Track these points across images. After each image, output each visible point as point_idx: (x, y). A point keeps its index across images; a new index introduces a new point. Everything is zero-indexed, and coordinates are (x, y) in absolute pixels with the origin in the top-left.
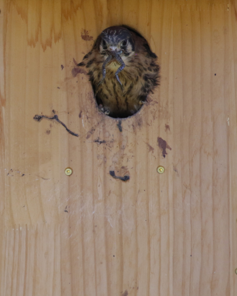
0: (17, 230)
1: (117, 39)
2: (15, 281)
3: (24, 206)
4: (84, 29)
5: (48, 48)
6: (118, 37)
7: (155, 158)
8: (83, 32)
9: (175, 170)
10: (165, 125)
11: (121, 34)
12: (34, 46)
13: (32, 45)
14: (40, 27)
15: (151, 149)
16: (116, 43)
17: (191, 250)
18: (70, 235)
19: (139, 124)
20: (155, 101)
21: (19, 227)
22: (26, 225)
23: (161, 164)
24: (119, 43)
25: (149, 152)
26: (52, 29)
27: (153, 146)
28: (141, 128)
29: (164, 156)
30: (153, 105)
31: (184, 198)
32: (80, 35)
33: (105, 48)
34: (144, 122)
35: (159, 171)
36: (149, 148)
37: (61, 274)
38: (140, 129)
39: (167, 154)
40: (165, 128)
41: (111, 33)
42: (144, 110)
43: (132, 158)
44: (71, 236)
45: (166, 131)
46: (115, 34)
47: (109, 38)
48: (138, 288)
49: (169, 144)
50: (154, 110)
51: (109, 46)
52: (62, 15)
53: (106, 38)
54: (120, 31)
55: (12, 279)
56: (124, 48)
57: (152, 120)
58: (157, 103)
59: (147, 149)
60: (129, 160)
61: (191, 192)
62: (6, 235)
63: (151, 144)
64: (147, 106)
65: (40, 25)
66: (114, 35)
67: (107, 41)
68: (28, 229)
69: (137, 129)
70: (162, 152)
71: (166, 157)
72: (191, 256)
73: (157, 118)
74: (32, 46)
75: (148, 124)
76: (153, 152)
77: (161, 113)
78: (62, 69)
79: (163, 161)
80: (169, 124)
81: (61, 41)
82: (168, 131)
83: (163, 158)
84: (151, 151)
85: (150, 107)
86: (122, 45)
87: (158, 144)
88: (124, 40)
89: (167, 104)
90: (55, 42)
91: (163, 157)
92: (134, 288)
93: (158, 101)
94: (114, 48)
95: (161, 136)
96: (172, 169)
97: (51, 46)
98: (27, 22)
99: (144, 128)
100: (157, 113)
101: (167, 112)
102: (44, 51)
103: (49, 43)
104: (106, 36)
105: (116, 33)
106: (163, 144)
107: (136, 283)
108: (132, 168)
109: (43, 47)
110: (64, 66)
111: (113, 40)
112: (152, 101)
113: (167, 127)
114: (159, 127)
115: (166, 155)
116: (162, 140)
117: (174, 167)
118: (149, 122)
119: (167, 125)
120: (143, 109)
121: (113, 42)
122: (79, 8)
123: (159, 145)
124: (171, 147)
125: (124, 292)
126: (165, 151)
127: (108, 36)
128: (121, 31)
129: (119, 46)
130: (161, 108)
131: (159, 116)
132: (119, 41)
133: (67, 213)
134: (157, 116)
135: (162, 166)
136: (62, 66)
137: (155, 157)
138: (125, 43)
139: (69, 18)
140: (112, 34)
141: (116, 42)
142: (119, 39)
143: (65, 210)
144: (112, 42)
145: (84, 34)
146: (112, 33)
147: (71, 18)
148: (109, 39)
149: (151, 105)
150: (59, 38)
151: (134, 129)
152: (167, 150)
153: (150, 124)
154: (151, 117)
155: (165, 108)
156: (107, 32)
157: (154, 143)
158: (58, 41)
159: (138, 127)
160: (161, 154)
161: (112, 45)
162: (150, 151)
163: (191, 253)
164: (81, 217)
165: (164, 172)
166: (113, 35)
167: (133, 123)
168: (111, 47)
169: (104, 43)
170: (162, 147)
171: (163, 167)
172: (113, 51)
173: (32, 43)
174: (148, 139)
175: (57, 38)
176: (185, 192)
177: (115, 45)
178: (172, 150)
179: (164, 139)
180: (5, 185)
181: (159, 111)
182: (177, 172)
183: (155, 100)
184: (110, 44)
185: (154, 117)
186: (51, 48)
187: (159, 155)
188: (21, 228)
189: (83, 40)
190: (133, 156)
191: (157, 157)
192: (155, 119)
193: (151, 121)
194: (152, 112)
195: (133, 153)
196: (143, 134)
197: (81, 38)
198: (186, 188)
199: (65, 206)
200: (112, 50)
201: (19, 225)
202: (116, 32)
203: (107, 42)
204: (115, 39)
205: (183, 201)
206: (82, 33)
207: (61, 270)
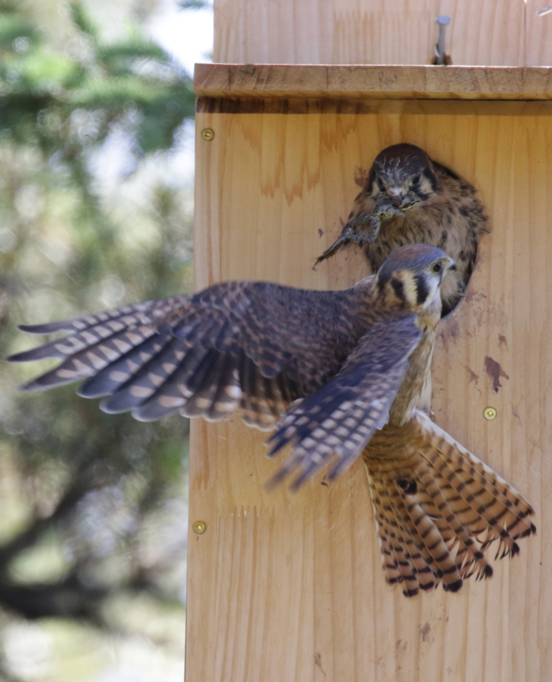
0: (239, 515)
1: (401, 175)
2: (234, 604)
3: (251, 475)
4: (359, 166)
5: (296, 199)
6: (403, 170)
7: (481, 393)
8: (358, 172)
9: (515, 415)
10: (498, 336)
11: (408, 164)
12: (273, 196)
13: (269, 194)
14: (283, 162)
15: (474, 376)
16: (400, 182)
17: (542, 554)
18: (330, 525)
19: (454, 334)
20: (481, 294)
21: (243, 510)
22: (255, 507)
23: (489, 405)
24: (406, 182)
25: (470, 382)
26: (304, 166)
27: (476, 373)
28: (457, 340)
29: (497, 390)
30: (478, 300)
31: (530, 463)
32: (353, 177)
33: (383, 189)
34: (462, 330)
35: (487, 416)
36: (469, 375)
37: (314, 593)
38: (455, 343)
39: (500, 386)
40: (498, 341)
41: (390, 163)
42: (462, 309)
43: (439, 393)
44: (332, 527)
45: (500, 345)
46: (397, 164)
47: (388, 174)
48: (448, 619)
49: (506, 368)
50: (480, 309)
51: (388, 187)
52: (321, 142)
53: (382, 174)
54: (406, 160)
55: (229, 601)
56: (415, 188)
57: (476, 327)
58: (485, 297)
59: (467, 376)
60: (435, 395)
61: (542, 452)
62: (220, 524)
63: (473, 369)
64: (467, 302)
65: (282, 159)
66: (396, 168)
67: (385, 179)
68: (258, 515)
69: (450, 344)
70: (492, 382)
71: (499, 392)
72: (541, 564)
73: (484, 323)
74: (269, 196)
75: (468, 334)
76: (477, 383)
77: (492, 315)
78: (321, 236)
79: (494, 398)
80: (504, 335)
81: (319, 187)
82: (504, 346)
83: (494, 394)
84: (474, 381)
85: (472, 305)
86: (411, 184)
87: (485, 368)
88: (414, 175)
89: (502, 299)
90: (309, 188)
91: (494, 391)
92: (440, 619)
93: (486, 294)
94: (397, 192)
95: (492, 355)
96: (509, 413)
97: (301, 195)
98: (260, 154)
99: (461, 341)
100: (485, 314)
101: (503, 314)
102: (289, 205)
103: (298, 191)
104: (381, 169)
105: (400, 164)
106: (494, 369)
107: (445, 610)
108: (440, 410)
109: (287, 197)
110: (323, 230)
111: (394, 177)
112: (475, 293)
113: (502, 339)
114: (488, 338)
115: (499, 388)
116: (493, 361)
117: (513, 408)
118: (471, 330)
119: (501, 335)
120: (461, 307)
121: (395, 180)
122: (351, 131)
123: (488, 371)
124: (507, 374)
125: (423, 626)
126: (498, 381)
127: (386, 171)
128: (408, 159)
129: (405, 187)
130: (491, 307)
131: (488, 320)
132: (405, 179)
133: (325, 487)
134: (484, 319)
135: (493, 406)
136: (321, 232)
137: (479, 390)
138: (416, 180)
139: (333, 147)
140: (392, 166)
141: (401, 179)
142: (405, 175)
143: (322, 481)
144: (393, 181)
145: (359, 176)
146: (393, 163)
147: (336, 148)
148: (387, 176)
149: (474, 301)
150: (316, 182)
151: (444, 342)
152: (502, 379)
153: (473, 335)
154: (473, 322)
155: (498, 306)
156: (383, 163)
157: (479, 368)
158: (315, 188)
159: (451, 338)
160: (491, 386)
161: (393, 186)
162: (472, 379)
163: (541, 559)
164: (350, 495)
165: (496, 417)
166: (394, 167)
167: (443, 331)
168: (392, 190)
169: (380, 183)
170: (493, 375)
171: (494, 408)
172: (396, 197)
173: (268, 191)
174: (468, 360)
175: (313, 182)
176: (532, 453)
177: (399, 186)
178: (510, 378)
179: (496, 359)
180: (219, 437)
181: (488, 311)
182: (519, 418)
183: (481, 292)
184: (390, 184)
185: (479, 322)
186: (301, 199)
187: (487, 388)
188: (245, 513)
189: (357, 186)
190: (441, 389)
191: (483, 391)
192: (480, 325)
193: (475, 329)
194: (475, 314)
195: (442, 383)
196: (459, 352)
197: (354, 182)
198: (534, 445)
199: (323, 475)
200: (394, 195)
201: (242, 507)
202: (399, 161)
203: (384, 182)
204: (398, 175)
205: (528, 469)
206: (355, 174)
207: (314, 586)
